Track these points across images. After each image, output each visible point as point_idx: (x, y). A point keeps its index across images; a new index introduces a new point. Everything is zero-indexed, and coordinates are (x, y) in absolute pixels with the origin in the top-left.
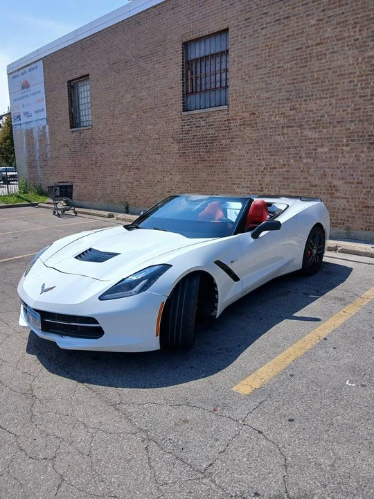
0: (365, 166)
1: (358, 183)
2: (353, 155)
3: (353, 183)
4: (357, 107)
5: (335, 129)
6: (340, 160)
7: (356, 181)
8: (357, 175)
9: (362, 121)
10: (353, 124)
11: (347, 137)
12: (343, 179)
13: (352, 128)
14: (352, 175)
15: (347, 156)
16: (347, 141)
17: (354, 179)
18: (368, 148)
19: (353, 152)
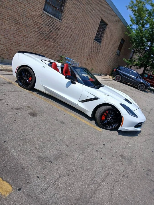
0: (12, 32)
1: (9, 39)
2: (9, 26)
3: (7, 38)
4: (13, 4)
5: (3, 9)
6: (3, 26)
7: (8, 38)
8: (9, 35)
9: (14, 12)
10: (11, 11)
11: (8, 16)
12: (3, 35)
13: (10, 13)
14: (7, 35)
15: (7, 25)
16: (7, 18)
17: (8, 37)
18: (15, 25)
19: (9, 25)
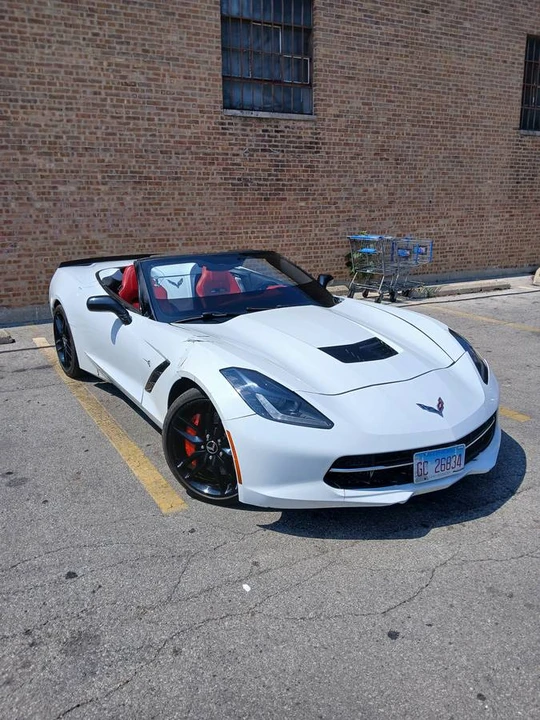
0: (132, 212)
1: (127, 235)
2: (115, 197)
3: (120, 236)
4: (110, 131)
5: (82, 158)
6: (96, 204)
7: (123, 233)
8: (124, 225)
9: (120, 151)
10: (108, 154)
11: (102, 172)
12: (104, 231)
13: (107, 160)
14: (118, 225)
15: (106, 198)
16: (103, 178)
17: (120, 230)
18: (133, 188)
19: (114, 194)
